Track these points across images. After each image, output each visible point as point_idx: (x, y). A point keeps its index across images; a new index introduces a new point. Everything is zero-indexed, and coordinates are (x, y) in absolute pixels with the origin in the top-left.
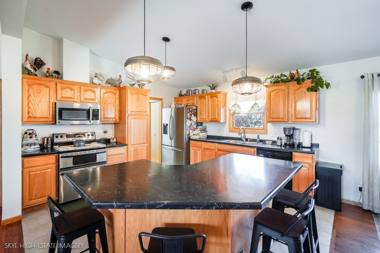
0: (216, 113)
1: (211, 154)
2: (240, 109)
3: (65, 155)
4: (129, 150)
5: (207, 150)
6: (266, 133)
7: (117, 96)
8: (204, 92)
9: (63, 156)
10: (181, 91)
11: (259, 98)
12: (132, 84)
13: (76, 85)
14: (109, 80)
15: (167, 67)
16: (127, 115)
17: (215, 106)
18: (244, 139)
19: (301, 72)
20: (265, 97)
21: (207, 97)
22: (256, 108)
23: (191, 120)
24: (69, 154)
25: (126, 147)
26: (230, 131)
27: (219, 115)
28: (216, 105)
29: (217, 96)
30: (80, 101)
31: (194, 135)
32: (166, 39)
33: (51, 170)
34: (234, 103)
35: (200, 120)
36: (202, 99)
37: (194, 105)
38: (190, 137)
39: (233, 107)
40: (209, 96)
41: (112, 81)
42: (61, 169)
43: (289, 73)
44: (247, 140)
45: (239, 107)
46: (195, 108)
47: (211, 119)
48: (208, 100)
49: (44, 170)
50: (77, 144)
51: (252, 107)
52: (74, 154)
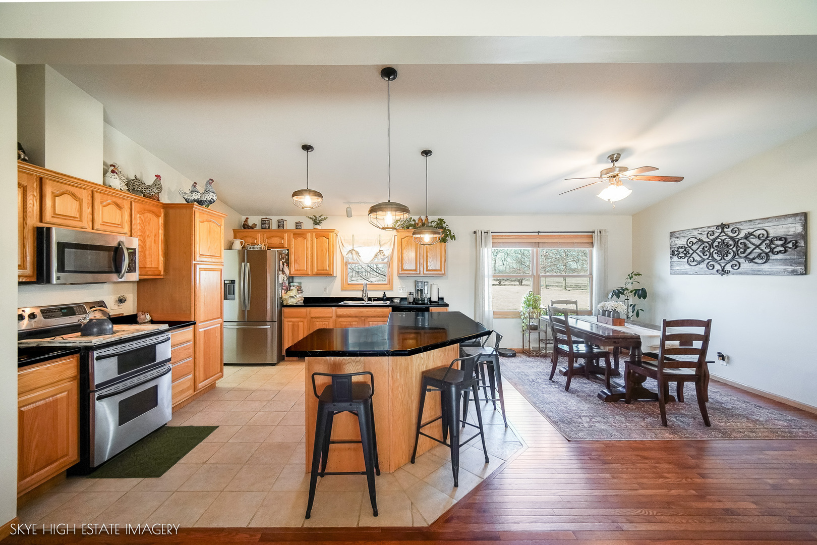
0: (326, 261)
1: (325, 324)
2: (360, 256)
3: (103, 352)
4: (197, 333)
5: (317, 320)
6: (392, 289)
7: (161, 220)
8: (301, 226)
9: (101, 354)
10: (247, 218)
11: (384, 244)
12: (193, 199)
13: (85, 189)
14: (132, 182)
15: (310, 191)
16: (194, 262)
17: (324, 250)
18: (366, 299)
19: (431, 218)
20: (391, 243)
21: (309, 235)
22: (381, 256)
23: (283, 272)
24: (111, 350)
25: (192, 327)
26: (342, 289)
27: (331, 264)
28: (326, 249)
29: (328, 235)
30: (91, 227)
31: (291, 297)
32: (307, 148)
33: (68, 394)
34: (350, 248)
35: (295, 273)
36: (300, 239)
37: (283, 247)
38: (283, 301)
39: (350, 255)
40: (314, 234)
41: (141, 186)
42: (98, 386)
43: (418, 217)
44: (370, 299)
45: (357, 253)
46: (287, 252)
47: (317, 270)
48: (312, 240)
49: (52, 396)
50: (95, 330)
51: (376, 256)
52: (119, 349)
